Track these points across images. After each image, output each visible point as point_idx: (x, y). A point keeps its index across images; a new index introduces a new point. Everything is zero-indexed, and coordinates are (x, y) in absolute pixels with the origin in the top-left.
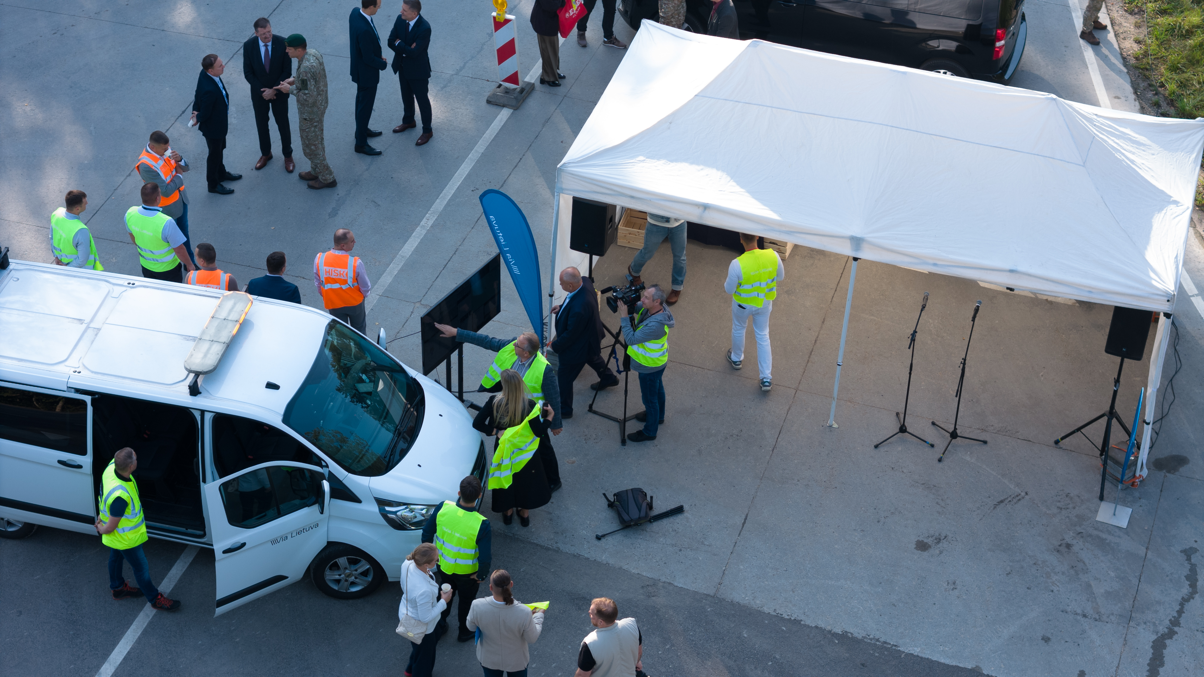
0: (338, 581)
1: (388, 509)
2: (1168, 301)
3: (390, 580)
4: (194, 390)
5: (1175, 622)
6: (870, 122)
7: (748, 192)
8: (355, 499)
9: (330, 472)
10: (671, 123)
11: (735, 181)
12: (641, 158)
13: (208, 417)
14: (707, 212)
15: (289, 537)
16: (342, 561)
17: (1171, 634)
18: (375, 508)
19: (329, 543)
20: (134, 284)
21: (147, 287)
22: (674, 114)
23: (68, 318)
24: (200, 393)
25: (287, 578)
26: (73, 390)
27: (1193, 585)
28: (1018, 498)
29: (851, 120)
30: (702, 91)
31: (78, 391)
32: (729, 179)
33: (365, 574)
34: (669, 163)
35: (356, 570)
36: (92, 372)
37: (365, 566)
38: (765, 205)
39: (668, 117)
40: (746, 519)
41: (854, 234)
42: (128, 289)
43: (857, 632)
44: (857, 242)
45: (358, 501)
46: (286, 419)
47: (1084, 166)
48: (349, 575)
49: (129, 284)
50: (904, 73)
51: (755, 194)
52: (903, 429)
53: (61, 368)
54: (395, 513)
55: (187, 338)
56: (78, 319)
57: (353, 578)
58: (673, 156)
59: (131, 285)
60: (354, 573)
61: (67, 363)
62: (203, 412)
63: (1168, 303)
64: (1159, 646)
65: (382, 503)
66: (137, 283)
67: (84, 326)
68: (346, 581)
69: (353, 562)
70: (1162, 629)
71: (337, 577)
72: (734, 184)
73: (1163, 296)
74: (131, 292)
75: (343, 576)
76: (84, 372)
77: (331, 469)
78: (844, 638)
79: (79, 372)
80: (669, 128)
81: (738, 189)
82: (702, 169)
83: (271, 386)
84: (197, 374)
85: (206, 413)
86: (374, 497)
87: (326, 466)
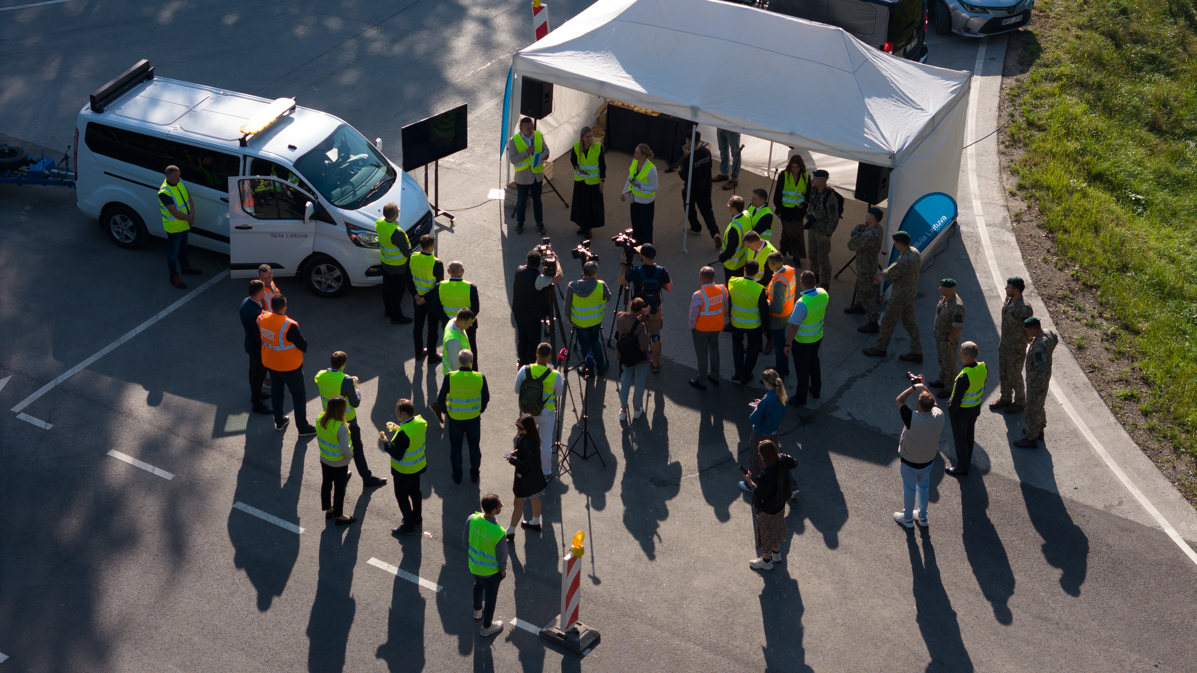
0: (320, 283)
1: (352, 231)
2: (890, 158)
3: (353, 285)
4: (243, 144)
6: (719, 38)
7: (633, 78)
8: (332, 222)
9: (318, 202)
10: (594, 35)
13: (249, 161)
15: (285, 236)
16: (323, 268)
17: (863, 376)
18: (344, 229)
19: (313, 252)
20: (226, 94)
22: (595, 30)
24: (246, 146)
25: (283, 268)
29: (708, 36)
30: (618, 17)
32: (622, 69)
33: (337, 279)
35: (332, 276)
36: (185, 131)
37: (337, 273)
38: (641, 85)
41: (693, 105)
42: (223, 96)
44: (695, 110)
45: (335, 224)
46: (296, 165)
47: (853, 74)
48: (327, 279)
49: (224, 93)
51: (637, 79)
53: (166, 127)
54: (356, 234)
56: (186, 106)
57: (330, 281)
60: (330, 277)
61: (170, 125)
62: (245, 157)
63: (890, 160)
65: (350, 226)
66: (228, 93)
67: (189, 109)
68: (325, 283)
69: (330, 270)
71: (319, 279)
72: (624, 72)
73: (887, 154)
74: (224, 98)
75: (323, 279)
76: (179, 130)
77: (319, 200)
79: (177, 130)
80: (592, 38)
81: (627, 75)
83: (292, 148)
84: (247, 134)
85: (248, 157)
86: (346, 222)
87: (317, 198)
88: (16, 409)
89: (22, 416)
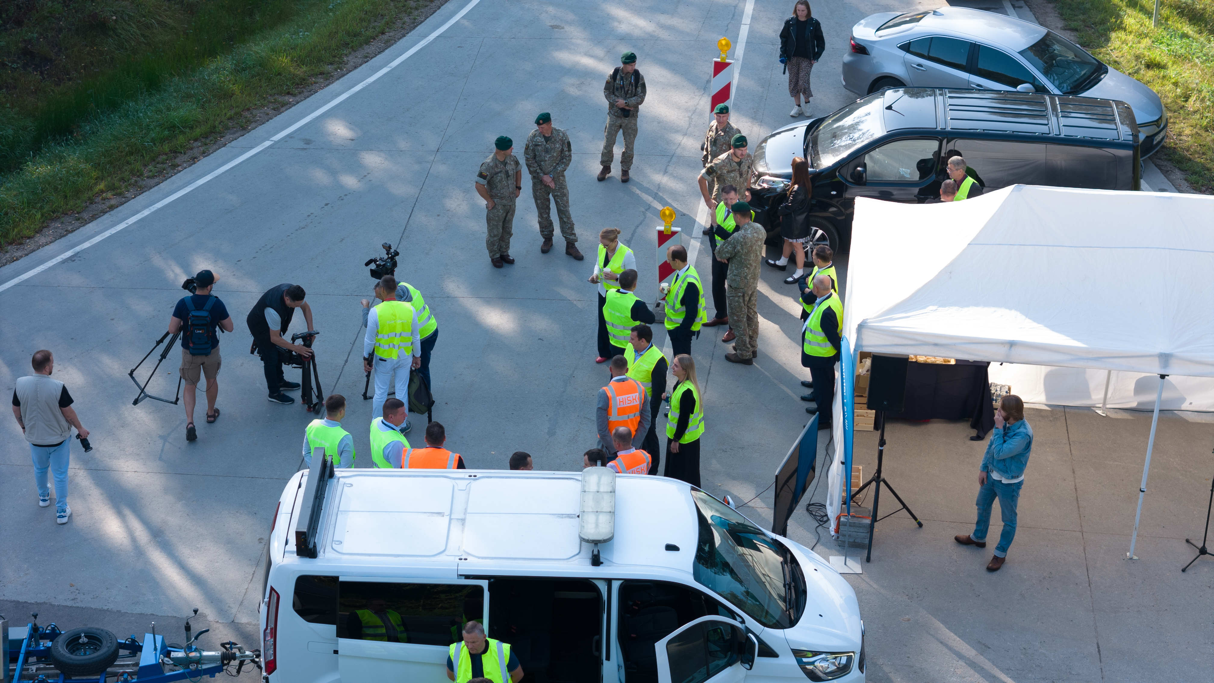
1: (805, 660)
4: (596, 561)
6: (1147, 248)
7: (1046, 326)
8: (773, 654)
10: (951, 273)
11: (1029, 318)
12: (931, 308)
13: (616, 585)
14: (1013, 349)
18: (792, 661)
20: (475, 476)
21: (491, 477)
22: (952, 264)
23: (426, 513)
24: (602, 563)
26: (464, 577)
29: (1128, 248)
30: (974, 239)
31: (467, 577)
34: (961, 309)
36: (479, 558)
38: (1067, 335)
39: (947, 267)
40: (1098, 647)
41: (1162, 351)
42: (472, 481)
45: (775, 655)
46: (697, 581)
49: (470, 476)
50: (1170, 198)
51: (1054, 327)
52: (1204, 551)
53: (442, 558)
54: (812, 663)
55: (561, 516)
56: (437, 513)
58: (963, 302)
59: (473, 477)
61: (447, 553)
62: (609, 581)
65: (798, 654)
66: (478, 475)
67: (446, 519)
72: (1030, 320)
74: (475, 484)
76: (470, 559)
77: (747, 624)
79: (466, 559)
80: (950, 278)
82: (995, 311)
83: (671, 548)
84: (596, 543)
85: (613, 582)
86: (791, 649)
87: (743, 622)
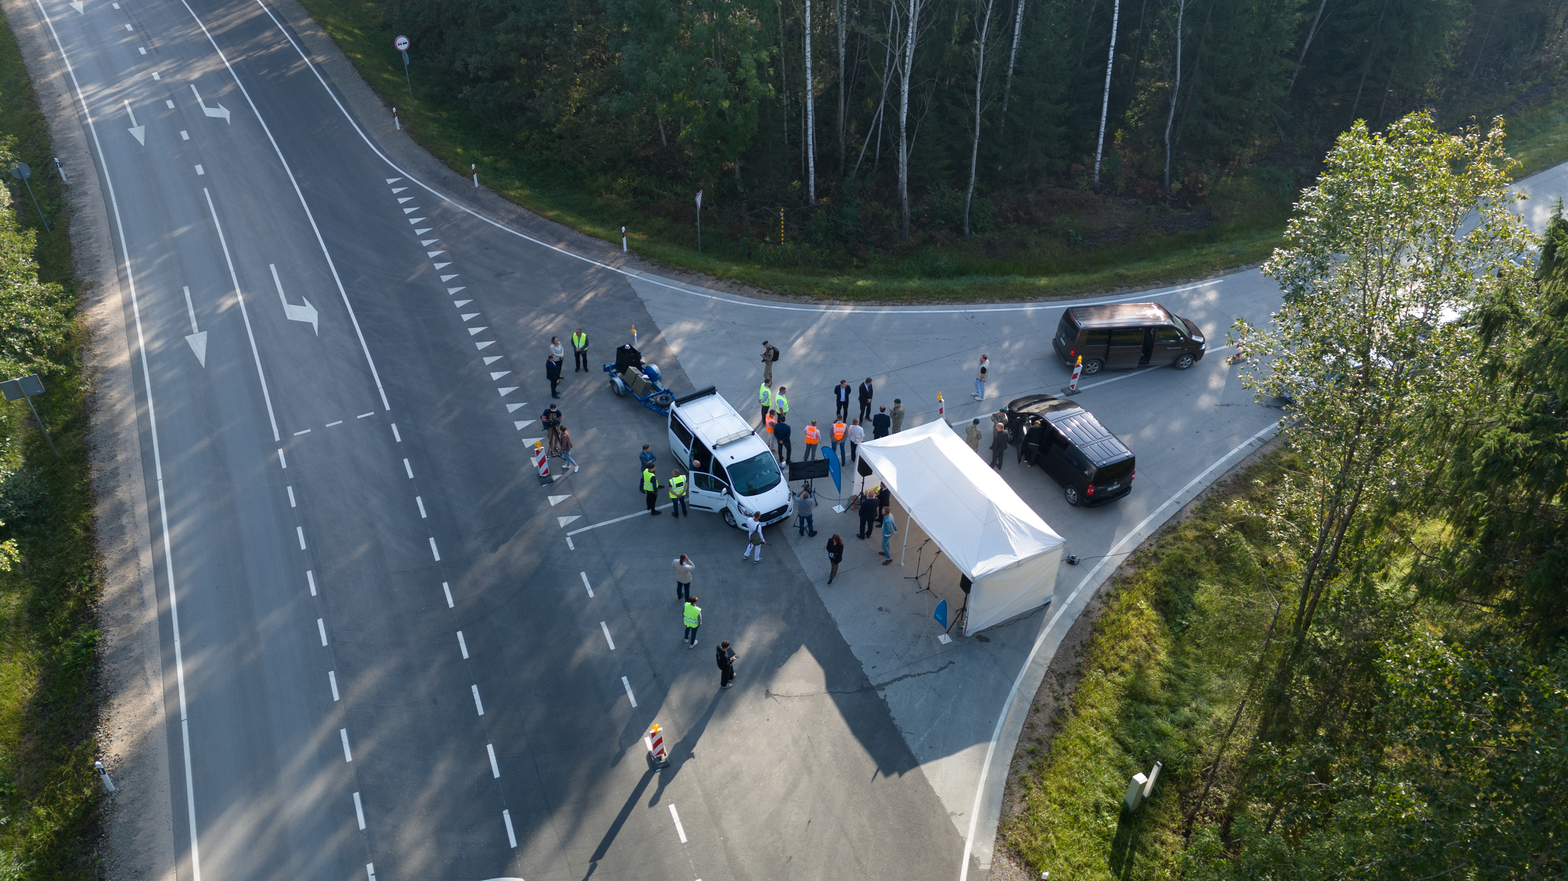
1: (740, 505)
2: (974, 578)
5: (919, 675)
9: (730, 487)
15: (713, 498)
17: (912, 676)
19: (723, 508)
25: (712, 511)
27: (938, 671)
28: (924, 616)
37: (731, 520)
41: (910, 507)
43: (833, 616)
46: (727, 468)
47: (985, 525)
52: (917, 578)
57: (729, 522)
64: (906, 676)
65: (739, 503)
69: (729, 518)
70: (913, 674)
71: (724, 518)
73: (972, 576)
78: (828, 615)
83: (732, 458)
88: (569, 534)
89: (568, 539)
